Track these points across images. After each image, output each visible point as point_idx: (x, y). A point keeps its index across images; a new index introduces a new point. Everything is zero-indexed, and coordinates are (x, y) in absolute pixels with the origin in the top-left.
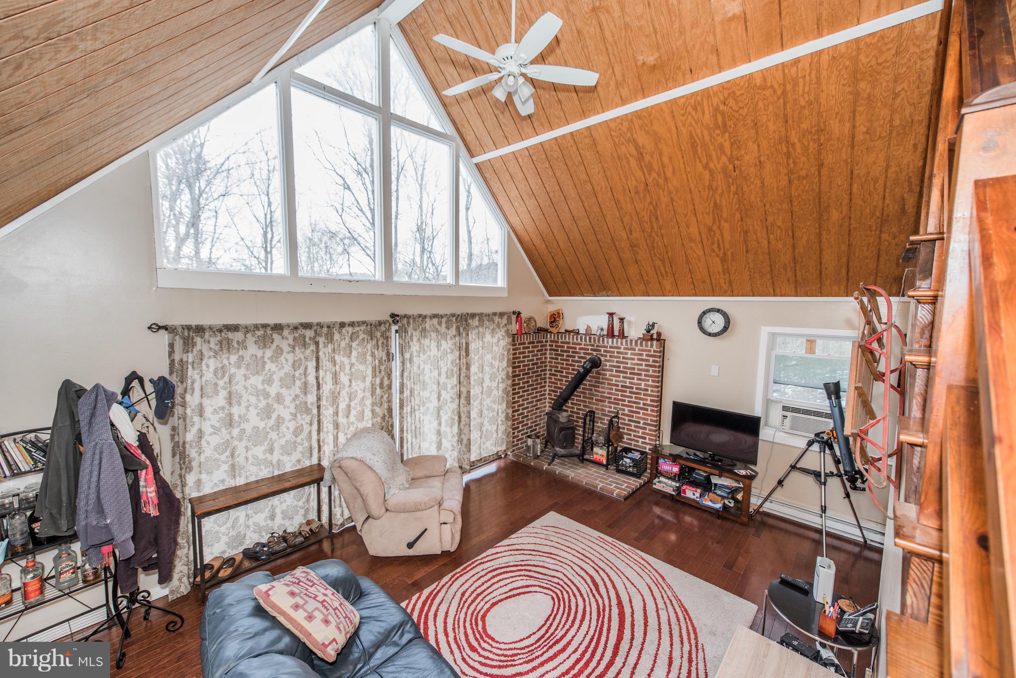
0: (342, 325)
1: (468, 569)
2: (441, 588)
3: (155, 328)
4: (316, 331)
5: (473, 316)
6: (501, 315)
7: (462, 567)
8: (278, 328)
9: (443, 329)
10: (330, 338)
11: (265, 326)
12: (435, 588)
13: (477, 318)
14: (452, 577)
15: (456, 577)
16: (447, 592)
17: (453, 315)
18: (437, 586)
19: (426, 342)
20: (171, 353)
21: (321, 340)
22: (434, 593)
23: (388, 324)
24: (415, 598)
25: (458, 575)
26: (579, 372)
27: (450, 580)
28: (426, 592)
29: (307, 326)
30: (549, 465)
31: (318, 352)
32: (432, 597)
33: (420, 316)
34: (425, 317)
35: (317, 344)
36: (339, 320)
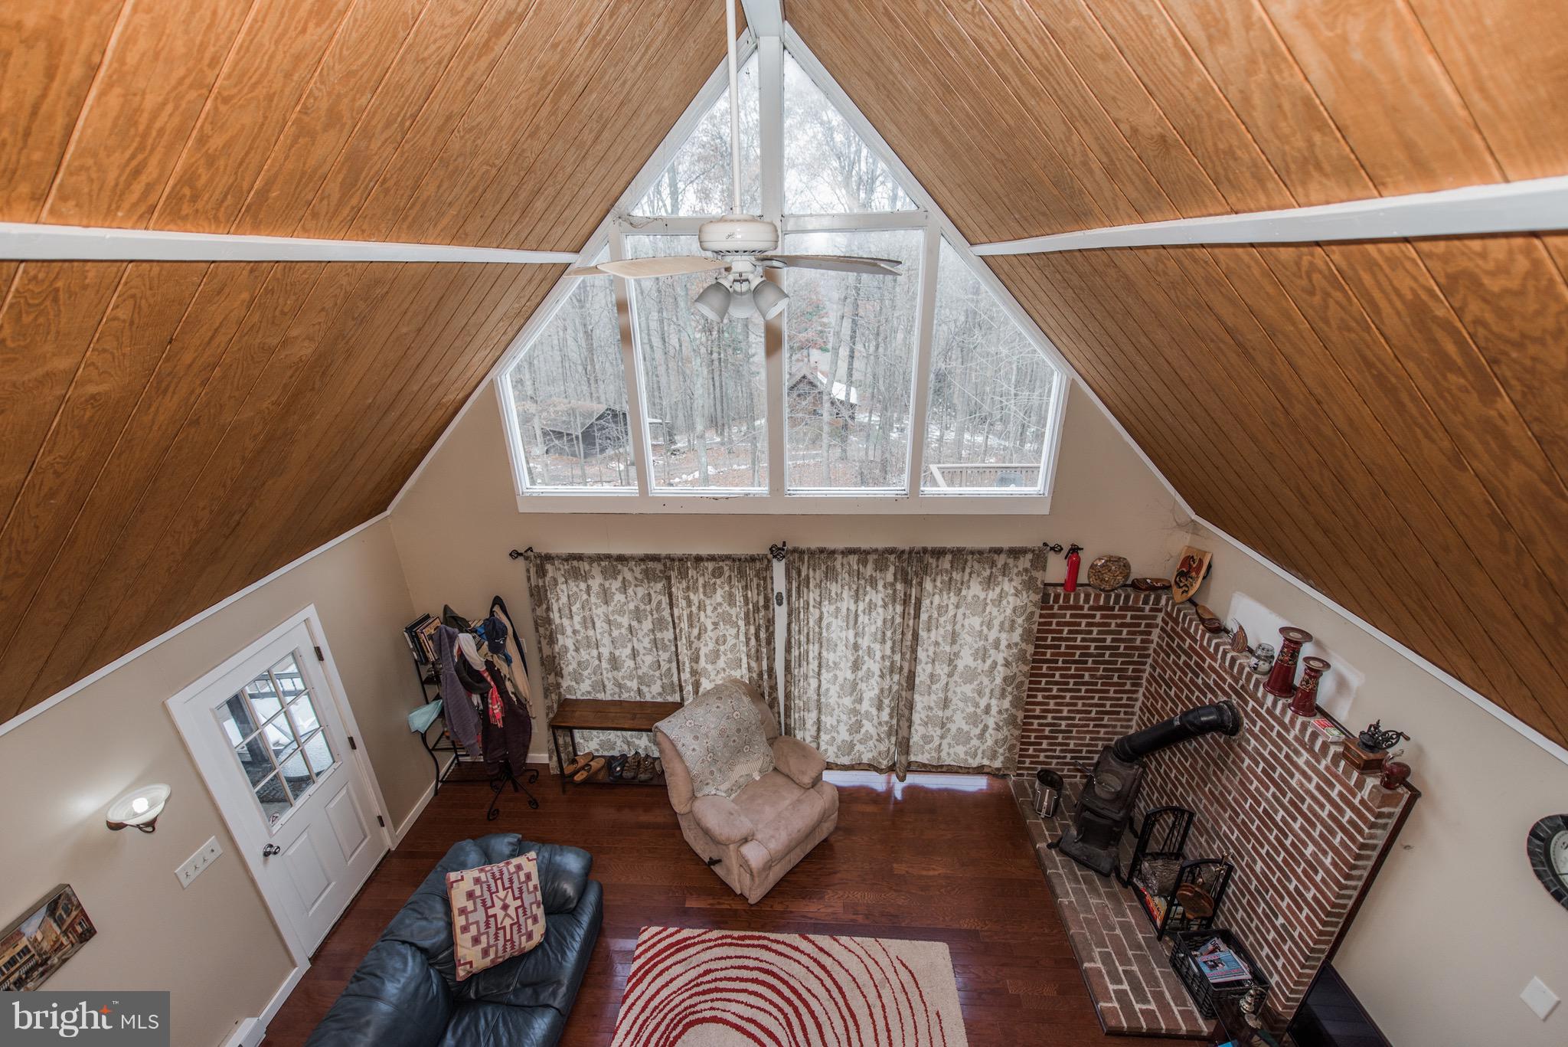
0: (699, 559)
1: (748, 942)
2: (699, 943)
3: (515, 555)
4: (665, 565)
5: (939, 553)
6: (1016, 553)
7: (742, 933)
8: (621, 559)
9: (869, 570)
10: (683, 575)
11: (608, 557)
12: (694, 937)
13: (949, 557)
14: (723, 937)
15: (724, 941)
16: (698, 953)
17: (892, 551)
18: (699, 936)
19: (834, 588)
20: (529, 579)
21: (673, 574)
22: (688, 942)
23: (766, 562)
24: (671, 930)
25: (729, 941)
26: (1171, 721)
27: (716, 940)
28: (686, 933)
29: (655, 558)
30: (1050, 846)
31: (670, 588)
32: (682, 945)
33: (822, 551)
34: (833, 552)
35: (669, 578)
36: (694, 553)
